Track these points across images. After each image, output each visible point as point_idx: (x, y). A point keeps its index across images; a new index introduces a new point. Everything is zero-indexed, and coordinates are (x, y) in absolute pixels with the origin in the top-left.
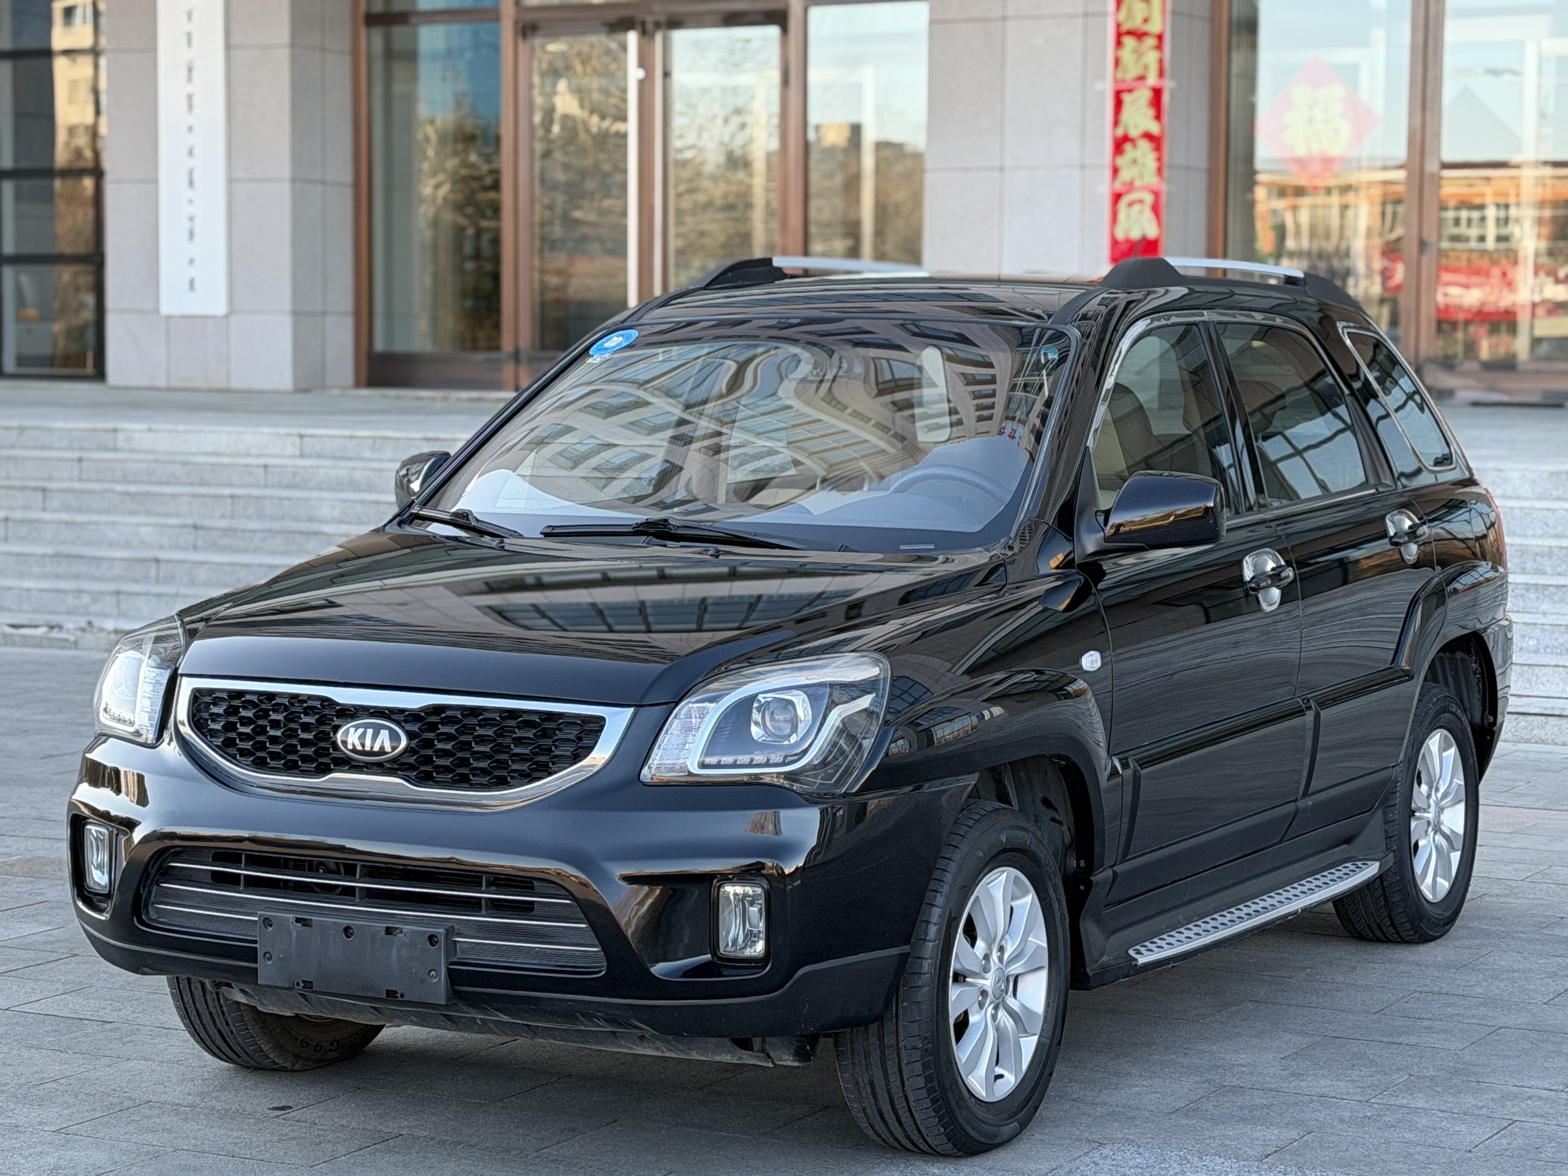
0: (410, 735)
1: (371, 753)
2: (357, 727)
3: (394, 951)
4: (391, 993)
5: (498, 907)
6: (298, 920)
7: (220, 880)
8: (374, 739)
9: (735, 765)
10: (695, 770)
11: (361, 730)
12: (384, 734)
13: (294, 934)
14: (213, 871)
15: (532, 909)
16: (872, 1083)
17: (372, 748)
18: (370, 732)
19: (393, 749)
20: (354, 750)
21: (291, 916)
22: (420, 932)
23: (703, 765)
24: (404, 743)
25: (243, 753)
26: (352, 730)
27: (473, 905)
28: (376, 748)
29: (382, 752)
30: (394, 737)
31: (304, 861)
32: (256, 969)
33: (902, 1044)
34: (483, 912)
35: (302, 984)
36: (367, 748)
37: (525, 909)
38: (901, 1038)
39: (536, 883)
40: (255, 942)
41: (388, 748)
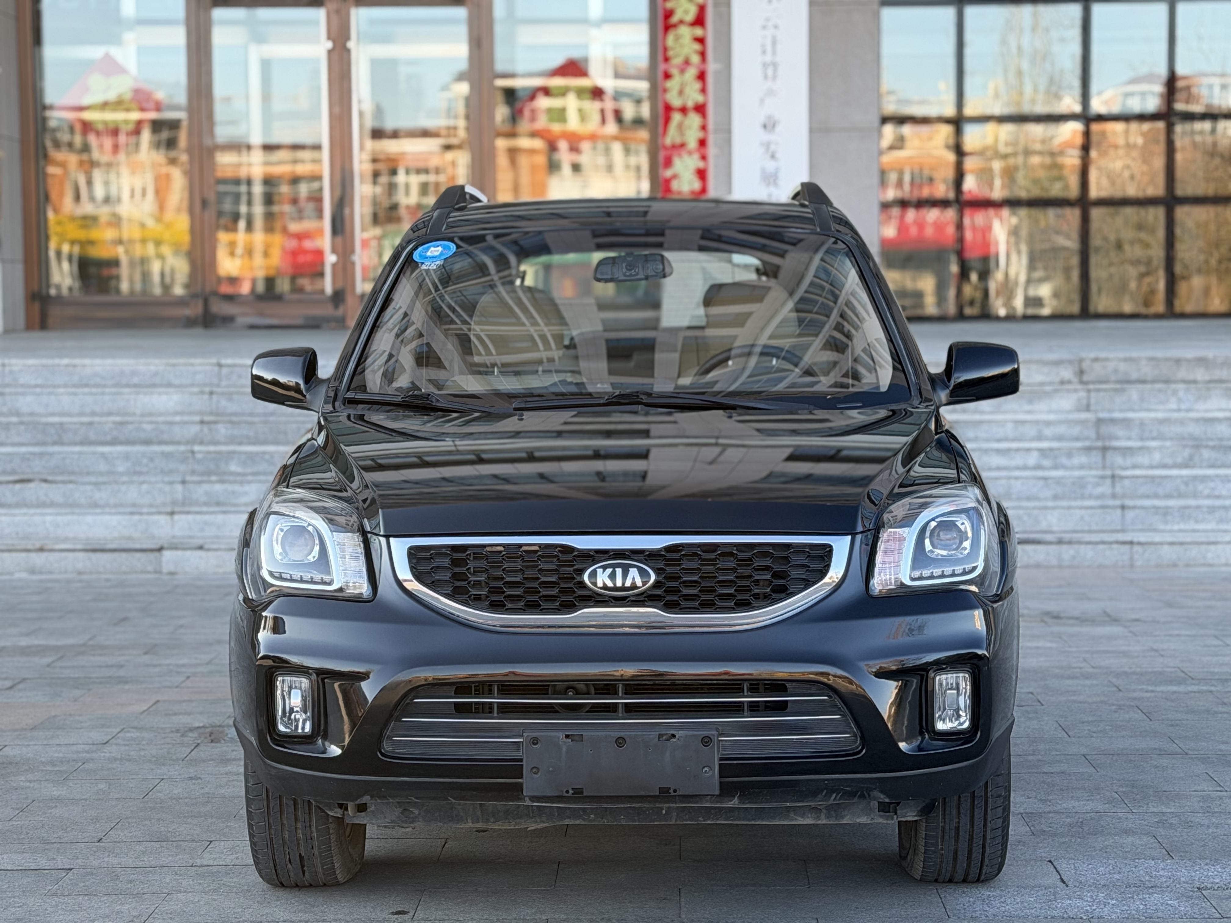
0: (658, 571)
1: (623, 589)
2: (604, 568)
3: (668, 754)
4: (664, 791)
5: (754, 708)
6: (567, 736)
7: (461, 710)
8: (625, 575)
9: (932, 577)
10: (908, 582)
11: (609, 570)
12: (633, 573)
13: (564, 749)
14: (455, 703)
15: (786, 708)
16: (957, 829)
17: (623, 584)
18: (619, 571)
19: (644, 583)
20: (605, 587)
21: (561, 735)
22: (693, 735)
23: (913, 579)
24: (653, 577)
25: (478, 598)
26: (600, 571)
27: (736, 709)
28: (628, 584)
29: (634, 587)
30: (643, 573)
31: (548, 685)
32: (521, 785)
33: (989, 794)
34: (746, 714)
35: (571, 792)
36: (619, 584)
37: (780, 708)
38: (990, 789)
39: (788, 685)
40: (521, 760)
41: (639, 583)
